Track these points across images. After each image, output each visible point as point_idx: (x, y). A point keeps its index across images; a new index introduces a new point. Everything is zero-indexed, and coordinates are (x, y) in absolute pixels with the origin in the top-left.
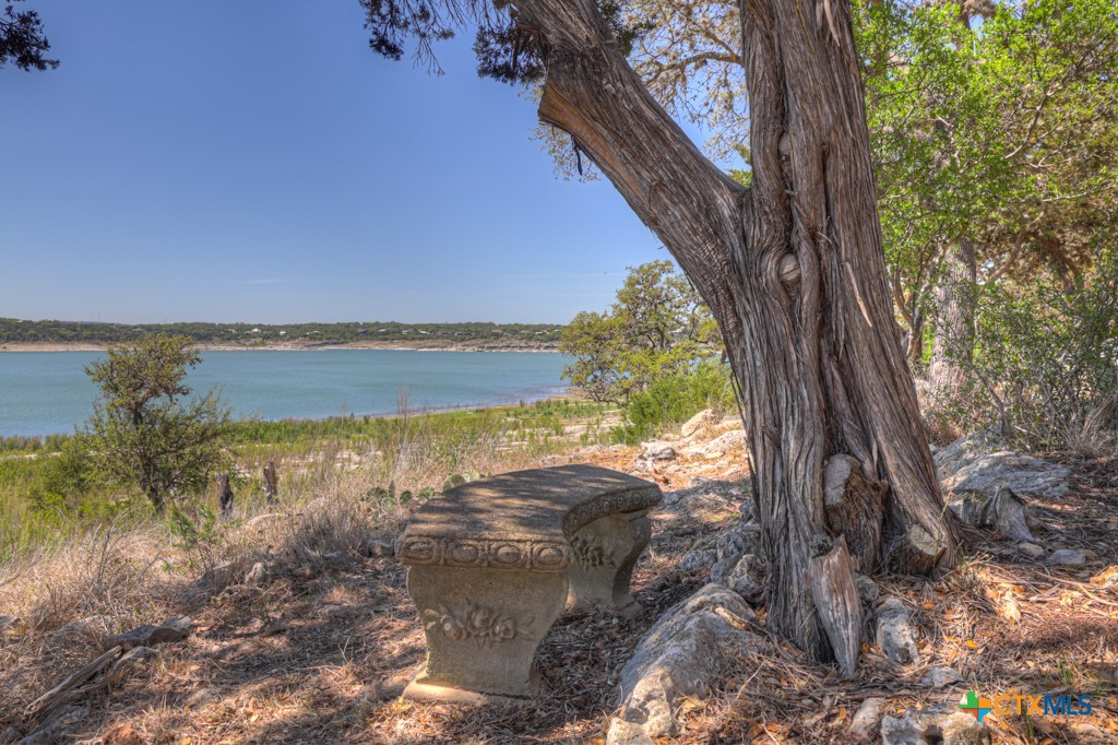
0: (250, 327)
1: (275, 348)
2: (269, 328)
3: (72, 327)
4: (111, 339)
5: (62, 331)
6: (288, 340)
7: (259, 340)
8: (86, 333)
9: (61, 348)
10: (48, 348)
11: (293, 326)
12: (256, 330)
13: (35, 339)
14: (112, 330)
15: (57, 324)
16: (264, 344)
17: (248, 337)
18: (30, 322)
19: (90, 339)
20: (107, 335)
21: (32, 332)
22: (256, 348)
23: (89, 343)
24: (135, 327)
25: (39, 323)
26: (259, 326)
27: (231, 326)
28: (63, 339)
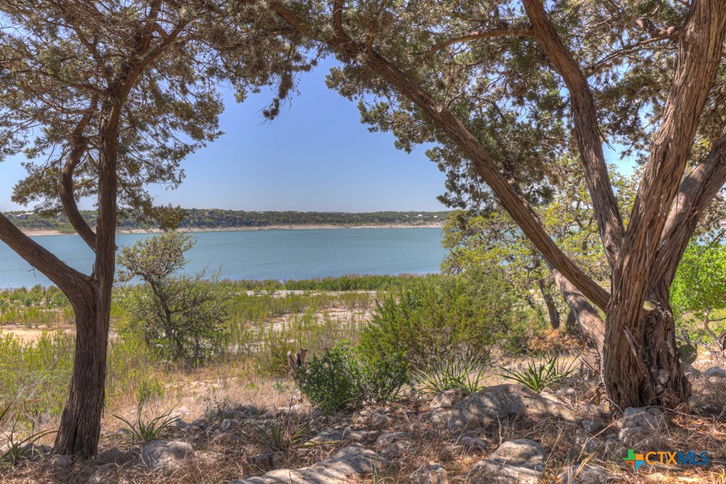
0: (417, 213)
1: (430, 226)
2: (429, 214)
3: (323, 215)
4: (341, 222)
5: (318, 218)
6: (439, 221)
7: (422, 221)
8: (329, 219)
9: (316, 227)
10: (311, 227)
11: (443, 213)
12: (420, 215)
13: (305, 222)
14: (342, 217)
15: (315, 214)
16: (424, 224)
17: (415, 219)
18: (303, 213)
19: (331, 222)
20: (340, 219)
21: (303, 218)
22: (419, 227)
23: (331, 224)
24: (355, 215)
25: (307, 214)
26: (423, 213)
27: (406, 213)
28: (318, 222)
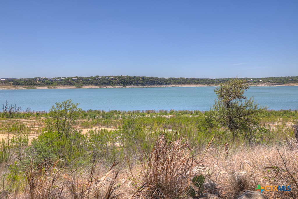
0: (250, 79)
1: (258, 86)
2: (256, 79)
3: (198, 80)
4: (208, 83)
5: (196, 81)
6: (263, 83)
7: (252, 83)
8: (201, 81)
9: (195, 86)
10: (192, 86)
11: (264, 78)
12: (251, 80)
13: (189, 83)
14: (208, 81)
15: (194, 79)
16: (254, 84)
17: (249, 82)
18: (188, 78)
19: (202, 83)
20: (207, 82)
21: (188, 81)
22: (252, 86)
23: (202, 84)
24: (215, 79)
25: (190, 79)
26: (252, 78)
27: (243, 79)
28: (196, 83)
